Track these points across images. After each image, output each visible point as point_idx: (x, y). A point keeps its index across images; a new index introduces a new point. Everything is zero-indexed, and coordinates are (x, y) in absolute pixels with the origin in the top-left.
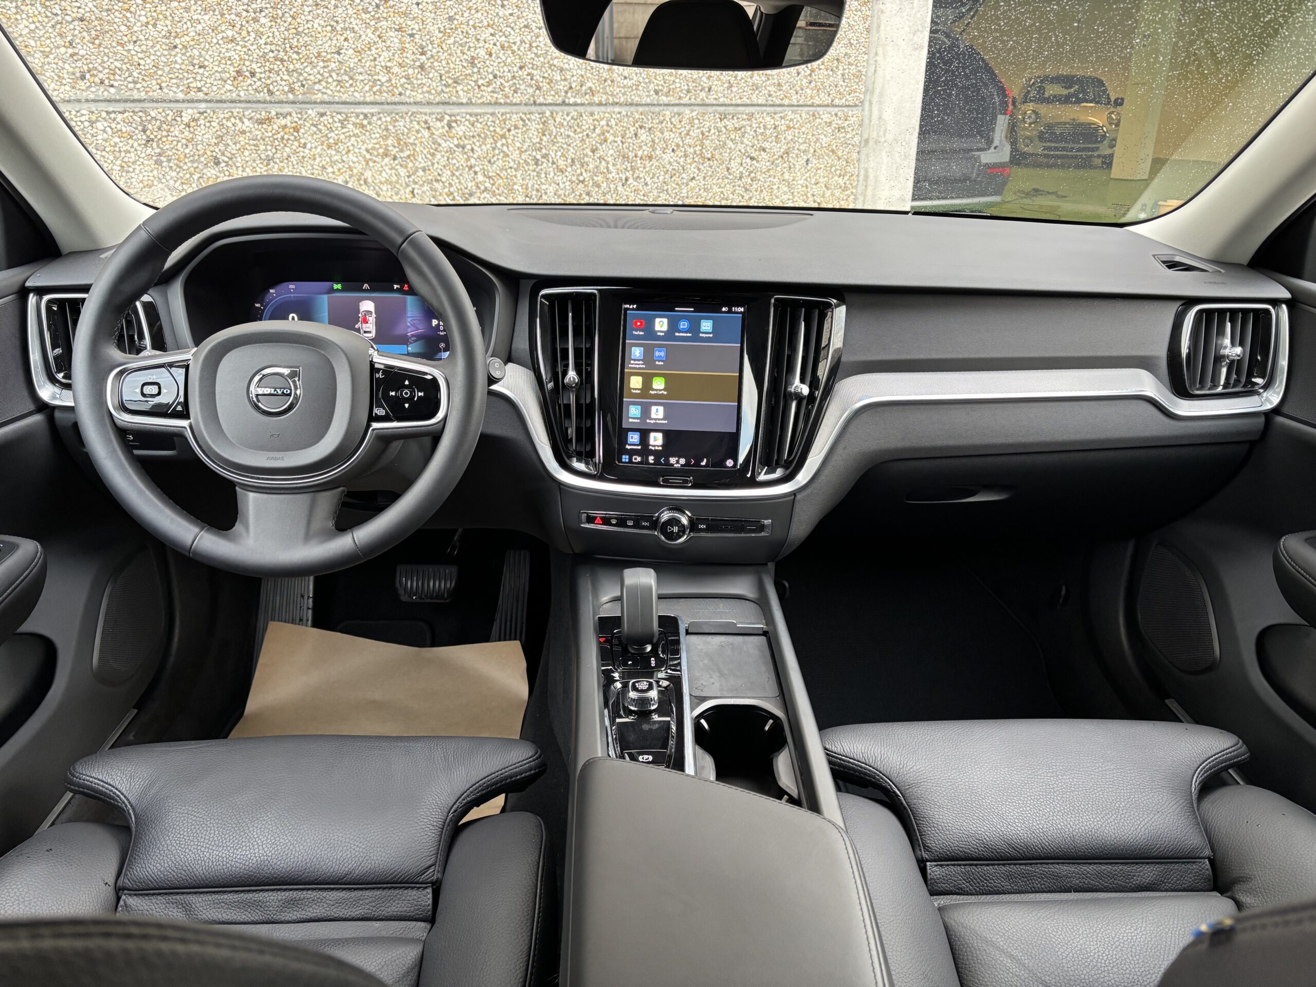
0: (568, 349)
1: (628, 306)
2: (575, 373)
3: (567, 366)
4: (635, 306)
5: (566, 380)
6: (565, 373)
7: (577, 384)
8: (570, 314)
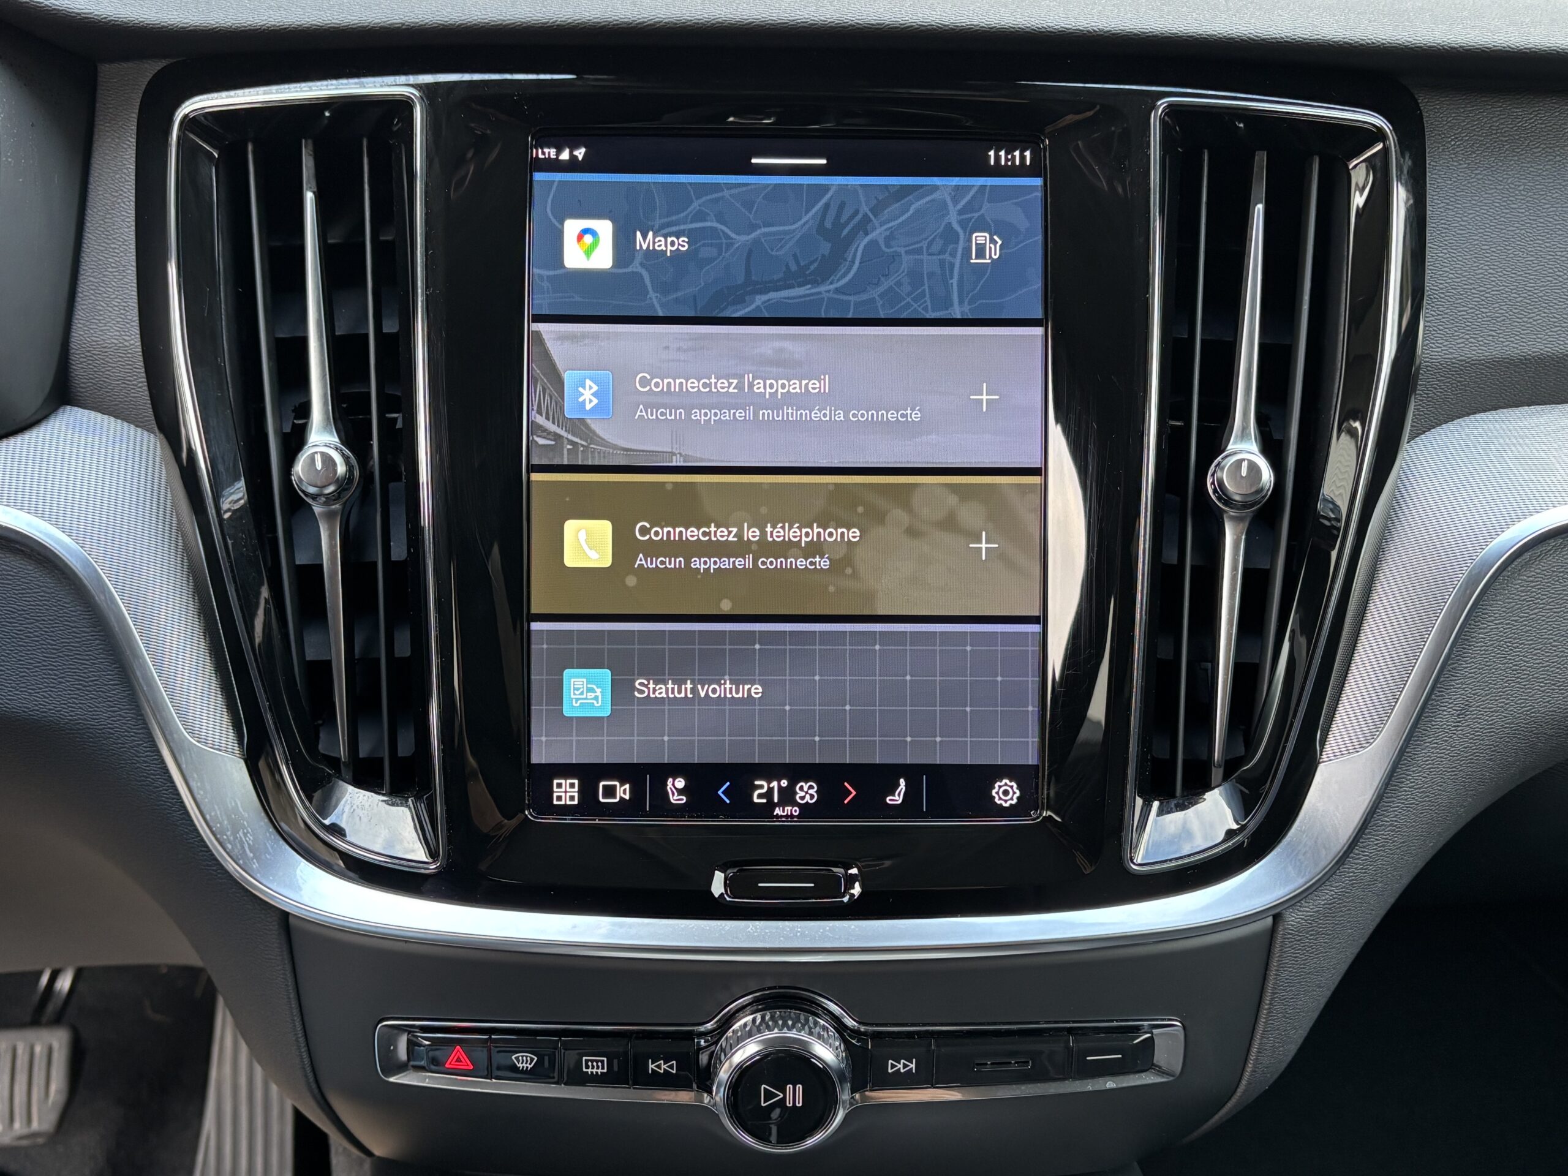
0: (304, 341)
1: (551, 152)
2: (334, 439)
3: (304, 410)
4: (580, 153)
5: (299, 468)
6: (295, 441)
7: (344, 484)
8: (309, 197)
